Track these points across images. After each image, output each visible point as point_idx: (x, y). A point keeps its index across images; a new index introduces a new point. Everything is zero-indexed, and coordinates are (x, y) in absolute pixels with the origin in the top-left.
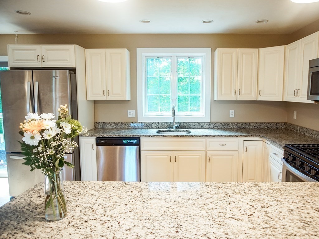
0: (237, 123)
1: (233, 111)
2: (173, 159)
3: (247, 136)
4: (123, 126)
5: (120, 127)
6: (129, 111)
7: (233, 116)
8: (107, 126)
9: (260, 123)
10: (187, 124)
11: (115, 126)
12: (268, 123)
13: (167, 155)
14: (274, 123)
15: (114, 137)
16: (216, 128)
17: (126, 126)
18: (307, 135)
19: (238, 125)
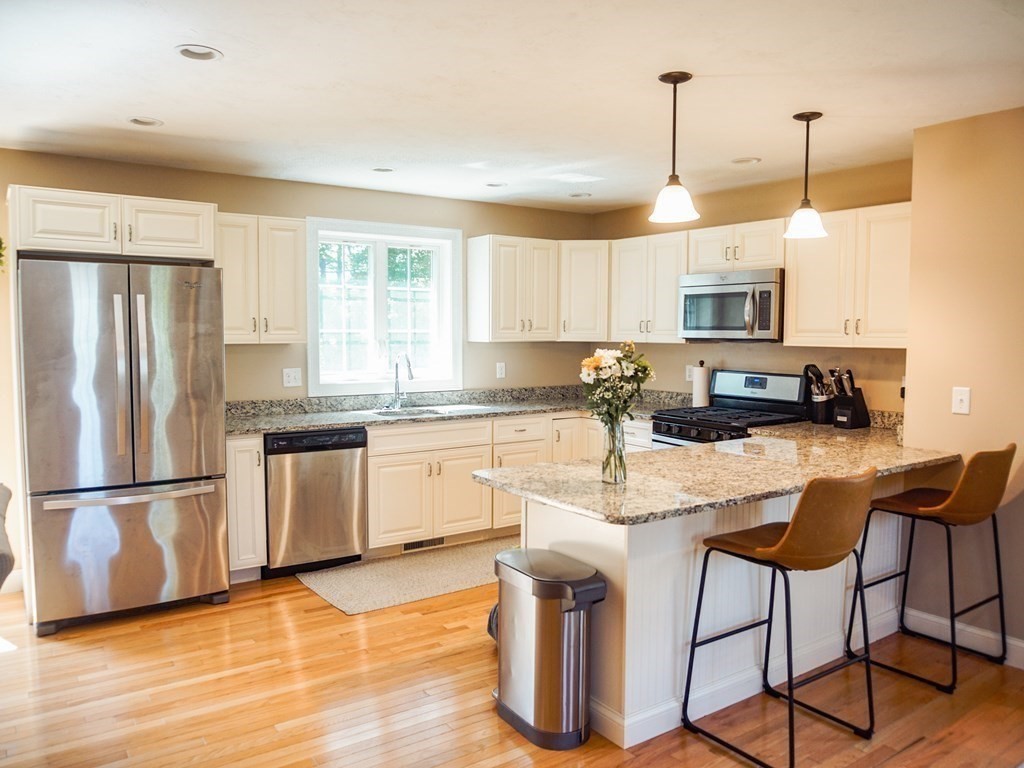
0: (513, 390)
1: (503, 364)
2: (435, 470)
3: (561, 410)
4: (274, 410)
5: (267, 411)
6: (285, 371)
7: (503, 376)
8: (233, 411)
9: (551, 388)
10: (419, 396)
11: (252, 411)
12: (563, 387)
13: (421, 463)
14: (572, 386)
15: (310, 429)
16: (474, 401)
17: (281, 410)
18: (648, 400)
19: (514, 393)
